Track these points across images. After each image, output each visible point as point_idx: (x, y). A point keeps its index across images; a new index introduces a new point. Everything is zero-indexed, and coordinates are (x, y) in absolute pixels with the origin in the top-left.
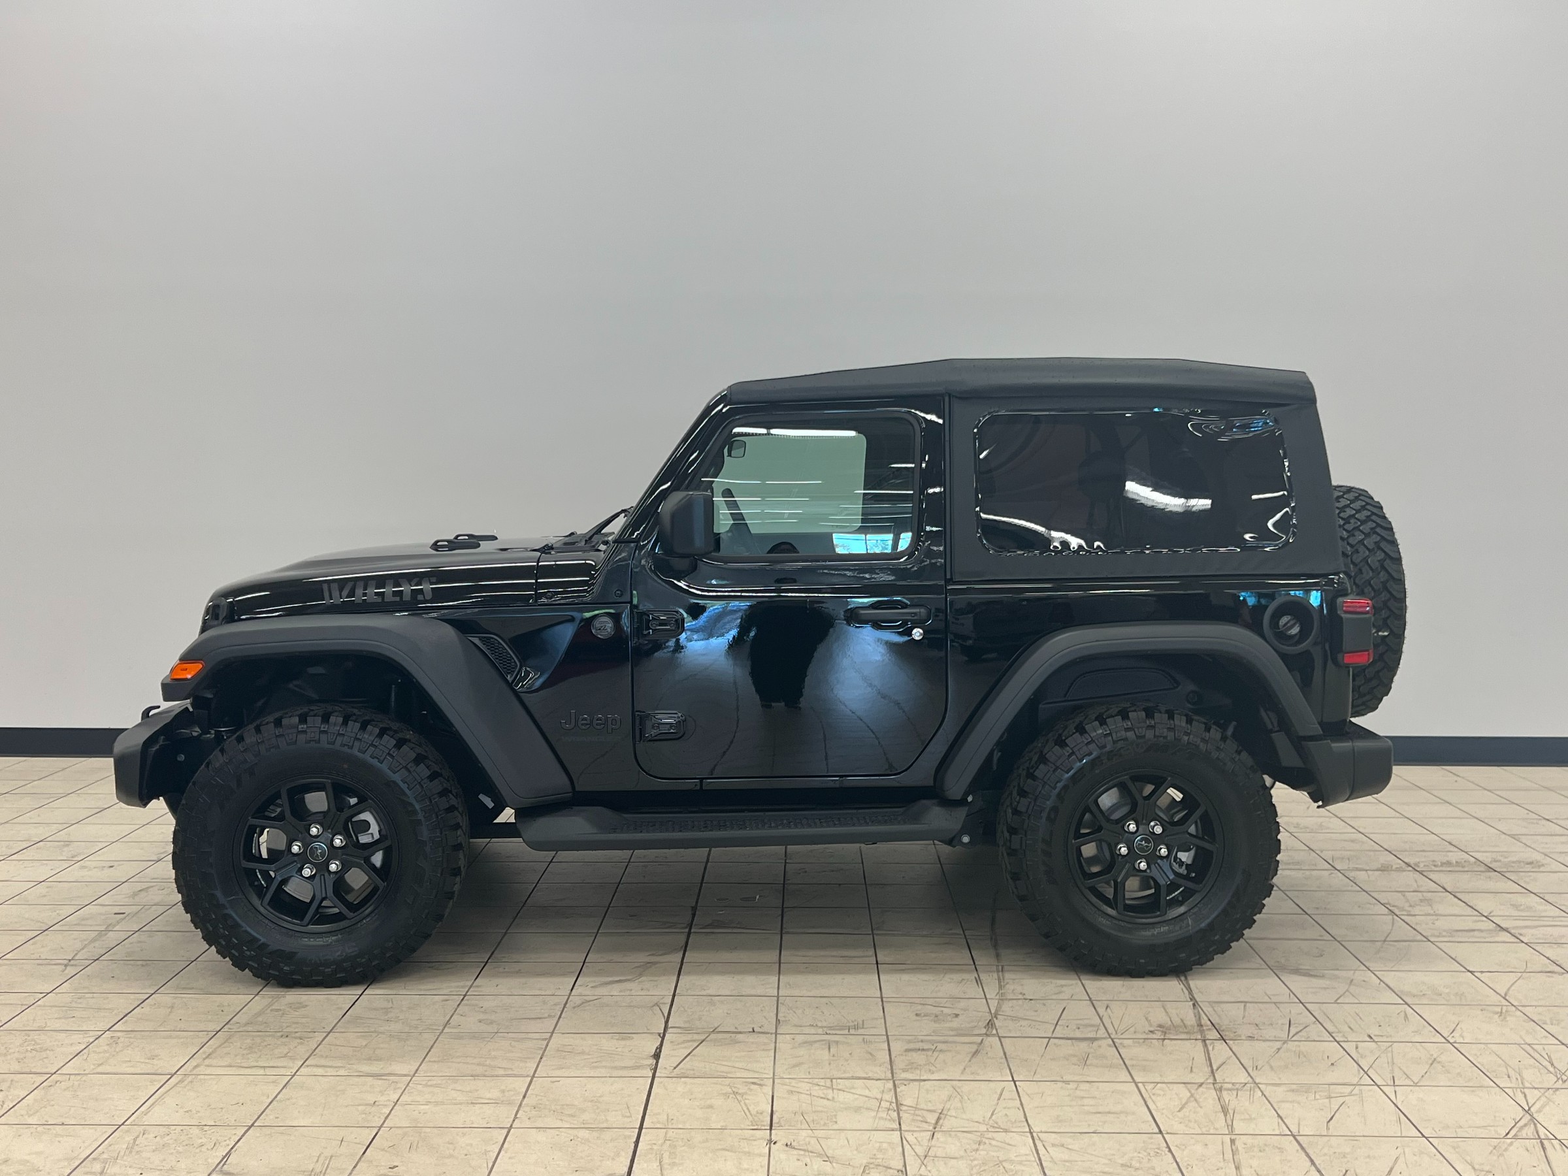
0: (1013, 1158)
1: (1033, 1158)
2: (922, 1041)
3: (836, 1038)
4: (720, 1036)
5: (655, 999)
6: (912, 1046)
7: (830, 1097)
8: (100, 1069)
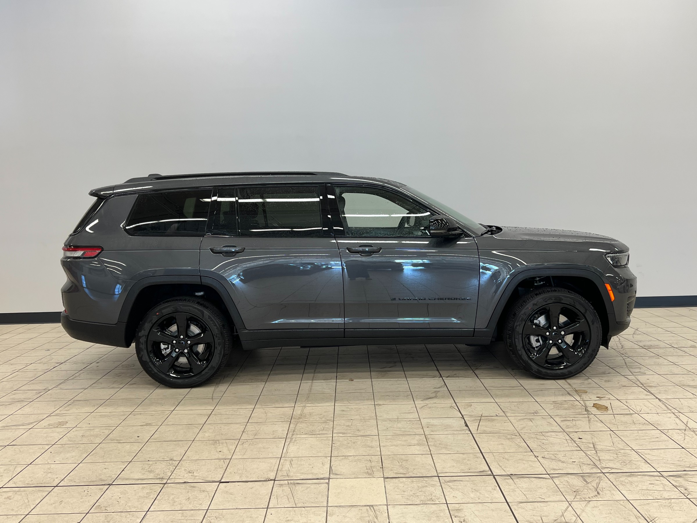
0: (634, 460)
1: (641, 459)
2: (565, 417)
3: (532, 417)
4: (486, 418)
5: (449, 405)
6: (562, 419)
7: (545, 439)
8: (256, 437)
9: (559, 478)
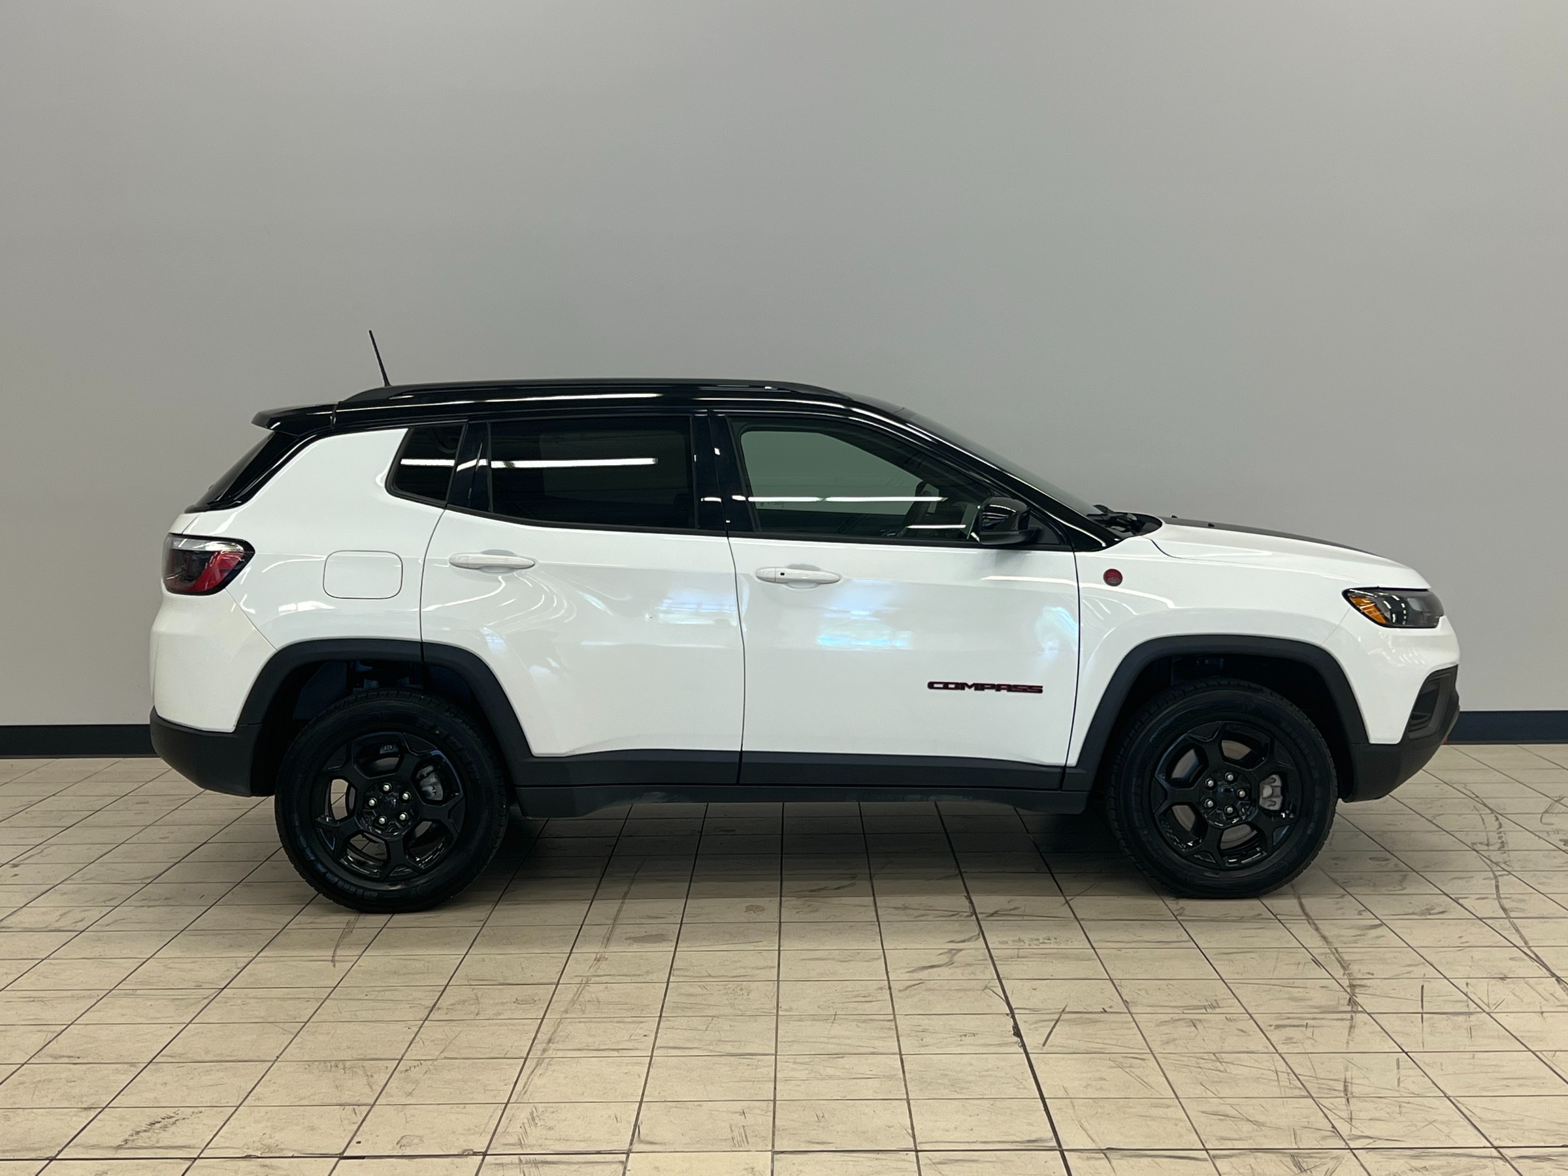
9: (1232, 1160)
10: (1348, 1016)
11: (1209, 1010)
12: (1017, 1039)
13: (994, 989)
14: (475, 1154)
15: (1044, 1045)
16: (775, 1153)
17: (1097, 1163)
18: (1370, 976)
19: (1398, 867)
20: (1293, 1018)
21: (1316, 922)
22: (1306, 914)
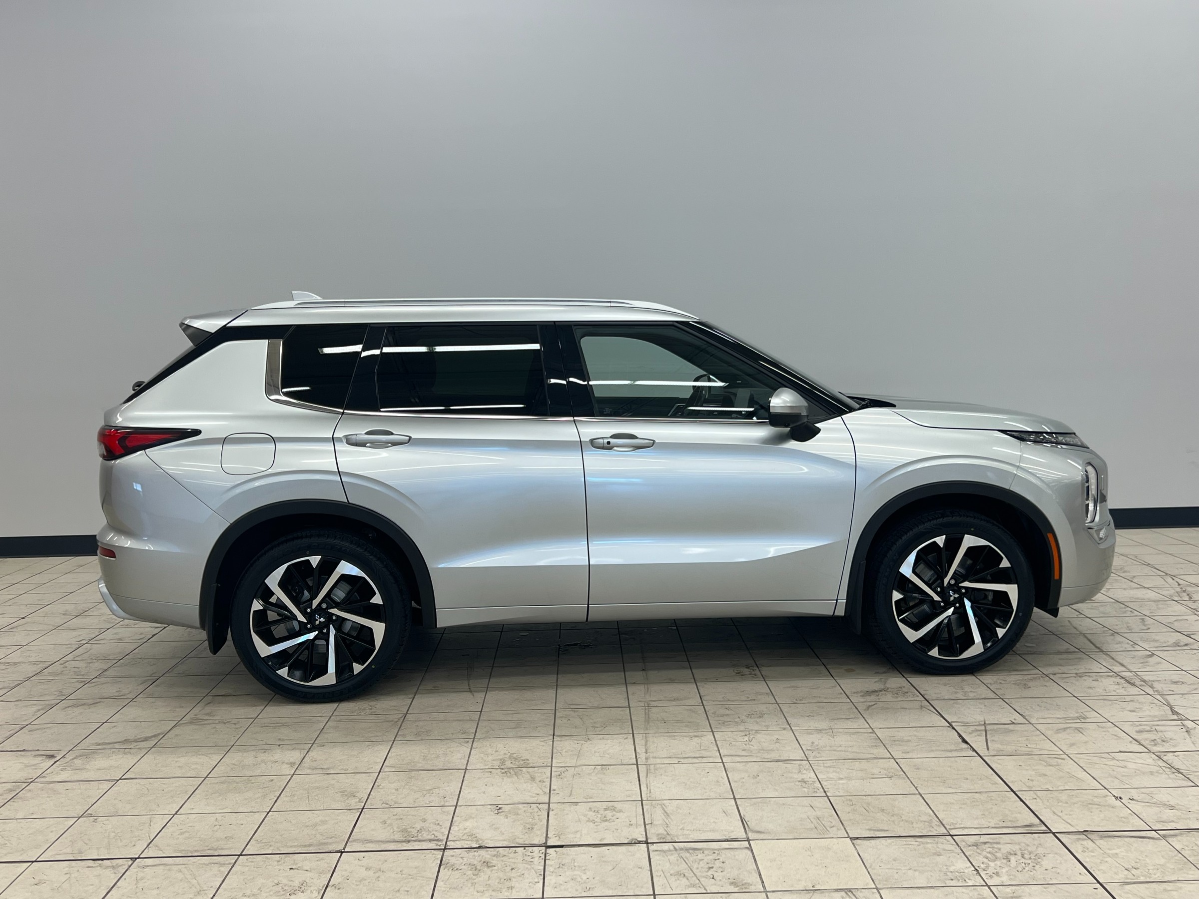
3: (1079, 725)
6: (1137, 729)
7: (1120, 765)
9: (1179, 838)
10: (1179, 722)
11: (1083, 721)
12: (965, 746)
13: (928, 708)
14: (640, 842)
15: (988, 749)
16: (851, 839)
17: (1085, 843)
18: (1172, 693)
19: (1133, 613)
20: (1145, 725)
21: (1109, 653)
22: (1099, 648)
